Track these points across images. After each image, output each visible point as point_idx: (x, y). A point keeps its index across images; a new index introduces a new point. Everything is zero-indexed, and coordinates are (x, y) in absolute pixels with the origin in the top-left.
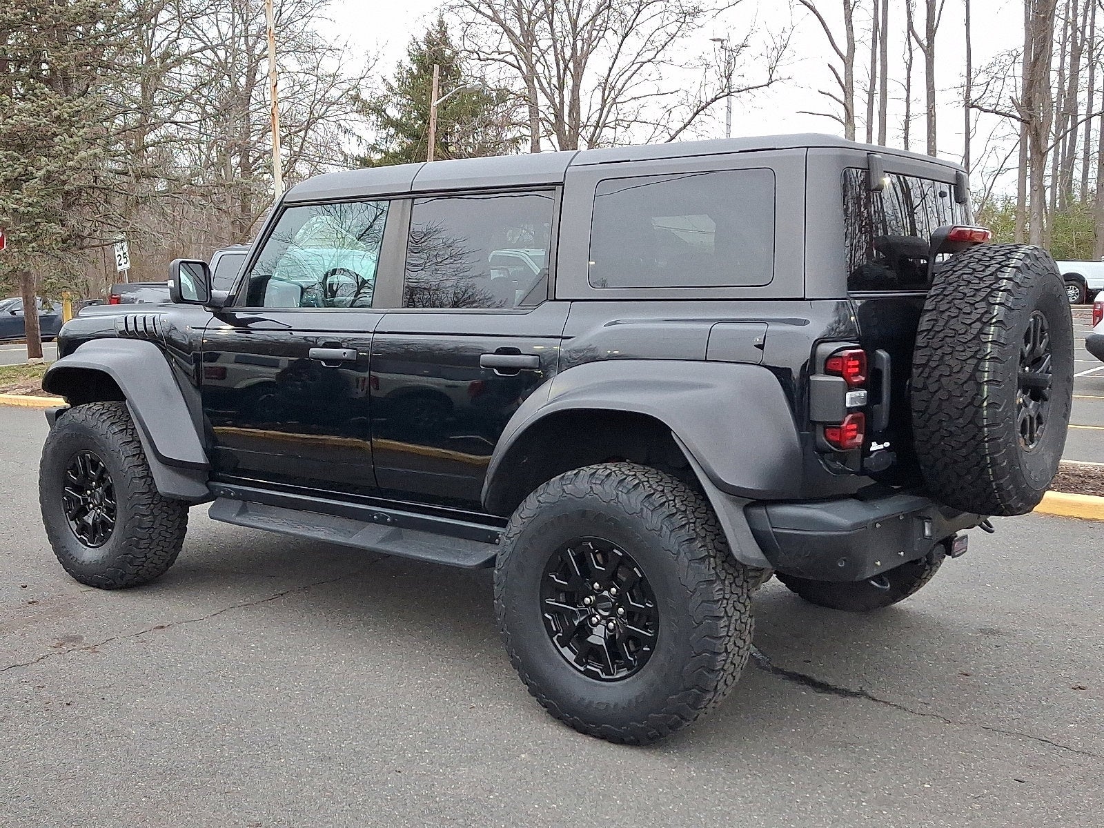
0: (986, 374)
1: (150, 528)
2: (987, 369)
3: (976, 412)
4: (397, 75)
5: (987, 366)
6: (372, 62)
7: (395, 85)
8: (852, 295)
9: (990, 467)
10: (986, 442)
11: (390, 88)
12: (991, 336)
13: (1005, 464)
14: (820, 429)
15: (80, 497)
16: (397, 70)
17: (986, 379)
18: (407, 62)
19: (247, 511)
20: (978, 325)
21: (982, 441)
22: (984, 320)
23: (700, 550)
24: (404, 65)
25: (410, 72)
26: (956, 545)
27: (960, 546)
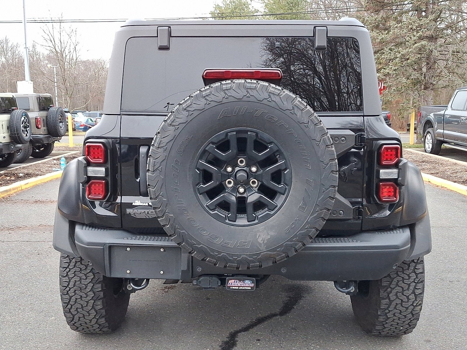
8: (121, 113)
26: (230, 281)
27: (239, 283)
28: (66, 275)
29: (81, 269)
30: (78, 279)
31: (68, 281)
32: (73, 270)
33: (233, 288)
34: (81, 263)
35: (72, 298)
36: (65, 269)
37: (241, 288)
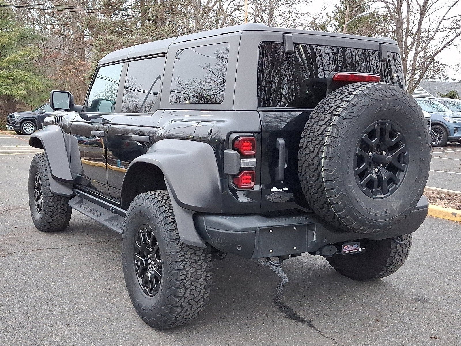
0: (323, 153)
1: (52, 207)
2: (324, 151)
3: (319, 174)
4: (333, 11)
5: (324, 149)
6: (326, 6)
7: (332, 16)
8: (259, 109)
9: (331, 205)
10: (326, 190)
11: (330, 17)
12: (328, 132)
13: (340, 203)
14: (230, 178)
15: (38, 192)
16: (334, 9)
17: (323, 156)
18: (339, 5)
19: (83, 202)
20: (324, 126)
21: (324, 190)
22: (327, 124)
23: (175, 235)
24: (337, 6)
25: (340, 10)
26: (345, 247)
27: (350, 248)
28: (182, 269)
29: (196, 260)
30: (193, 270)
31: (185, 274)
32: (189, 263)
33: (347, 252)
34: (195, 255)
35: (188, 290)
36: (181, 262)
37: (351, 251)
